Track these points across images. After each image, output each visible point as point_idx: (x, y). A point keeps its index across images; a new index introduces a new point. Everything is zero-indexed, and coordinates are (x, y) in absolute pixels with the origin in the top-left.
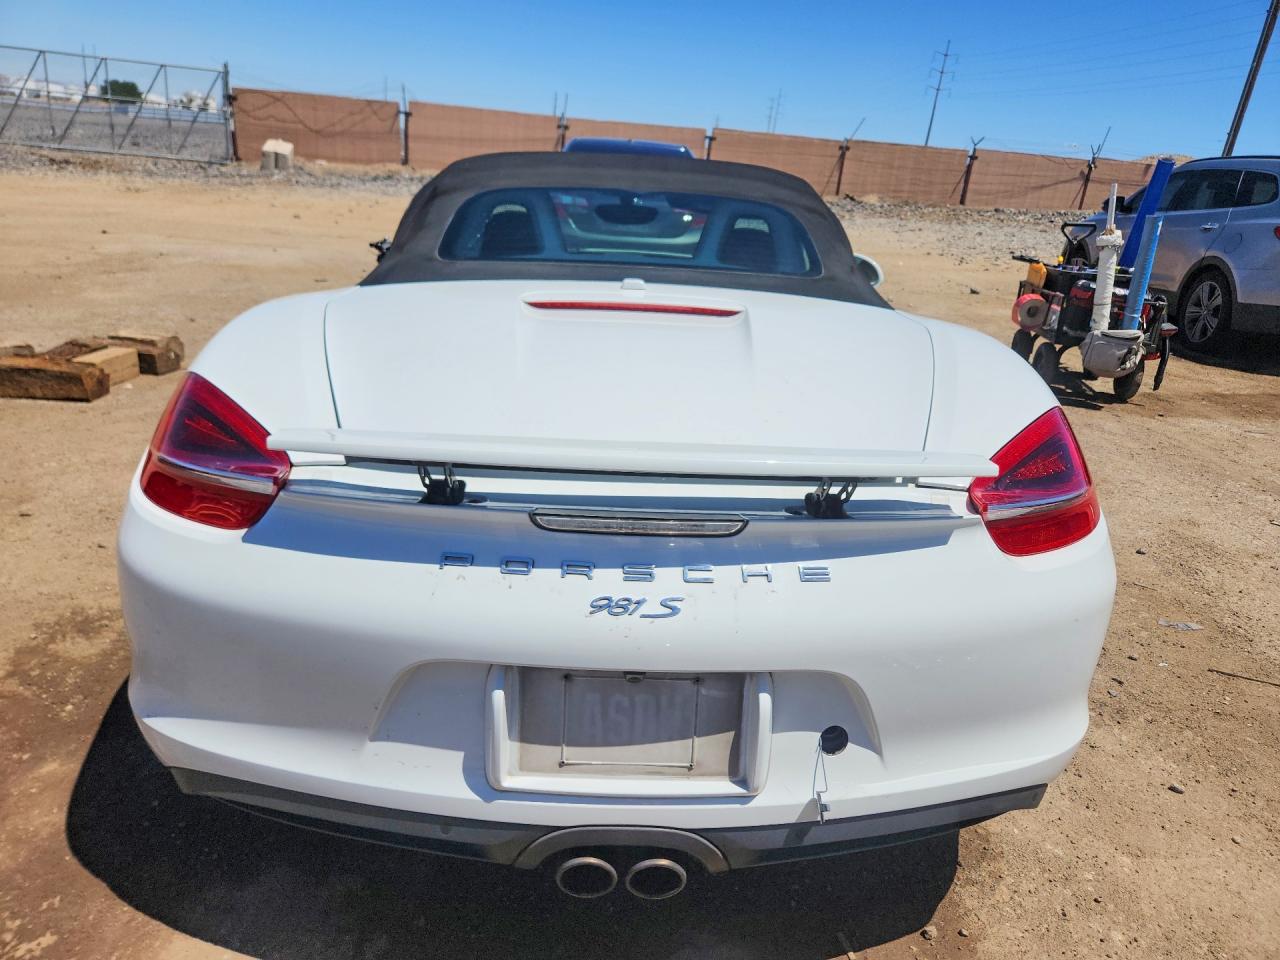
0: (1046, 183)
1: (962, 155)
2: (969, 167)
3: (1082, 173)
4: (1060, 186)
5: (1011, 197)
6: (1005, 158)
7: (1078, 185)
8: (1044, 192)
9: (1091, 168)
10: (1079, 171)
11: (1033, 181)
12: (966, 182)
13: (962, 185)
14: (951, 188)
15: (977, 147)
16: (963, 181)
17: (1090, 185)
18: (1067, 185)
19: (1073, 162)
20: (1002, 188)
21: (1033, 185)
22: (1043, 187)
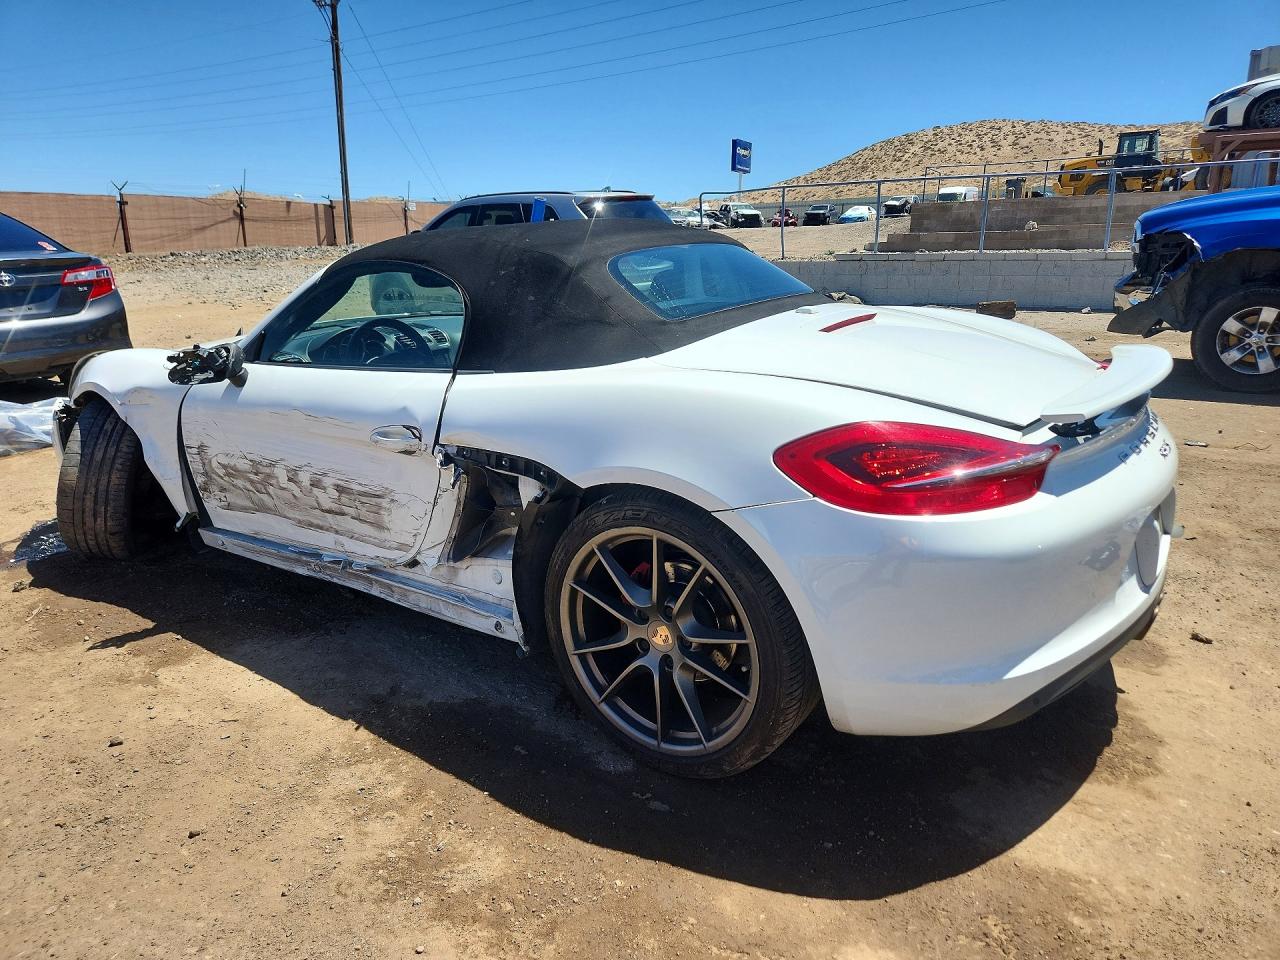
0: (207, 224)
1: (110, 201)
2: (122, 212)
3: (235, 212)
4: (220, 225)
5: (178, 240)
6: (159, 203)
7: (236, 224)
8: (208, 233)
9: (241, 208)
10: (231, 210)
11: (194, 223)
12: (125, 228)
13: (121, 232)
14: (110, 236)
15: (122, 192)
16: (120, 226)
17: (246, 223)
18: (226, 224)
19: (225, 202)
20: (165, 232)
21: (194, 227)
22: (204, 228)
